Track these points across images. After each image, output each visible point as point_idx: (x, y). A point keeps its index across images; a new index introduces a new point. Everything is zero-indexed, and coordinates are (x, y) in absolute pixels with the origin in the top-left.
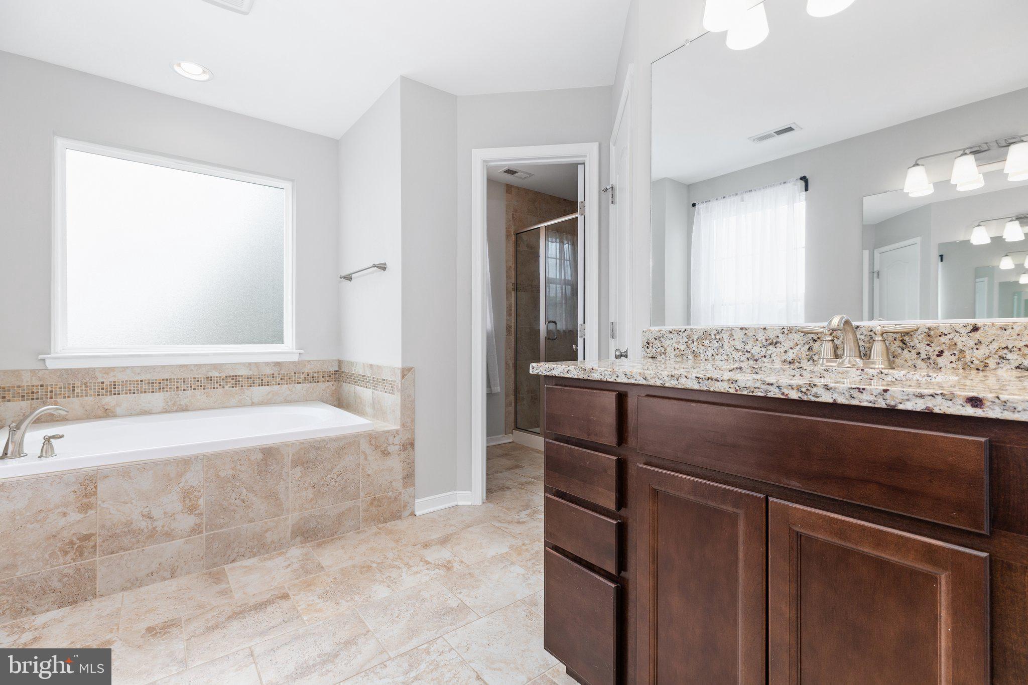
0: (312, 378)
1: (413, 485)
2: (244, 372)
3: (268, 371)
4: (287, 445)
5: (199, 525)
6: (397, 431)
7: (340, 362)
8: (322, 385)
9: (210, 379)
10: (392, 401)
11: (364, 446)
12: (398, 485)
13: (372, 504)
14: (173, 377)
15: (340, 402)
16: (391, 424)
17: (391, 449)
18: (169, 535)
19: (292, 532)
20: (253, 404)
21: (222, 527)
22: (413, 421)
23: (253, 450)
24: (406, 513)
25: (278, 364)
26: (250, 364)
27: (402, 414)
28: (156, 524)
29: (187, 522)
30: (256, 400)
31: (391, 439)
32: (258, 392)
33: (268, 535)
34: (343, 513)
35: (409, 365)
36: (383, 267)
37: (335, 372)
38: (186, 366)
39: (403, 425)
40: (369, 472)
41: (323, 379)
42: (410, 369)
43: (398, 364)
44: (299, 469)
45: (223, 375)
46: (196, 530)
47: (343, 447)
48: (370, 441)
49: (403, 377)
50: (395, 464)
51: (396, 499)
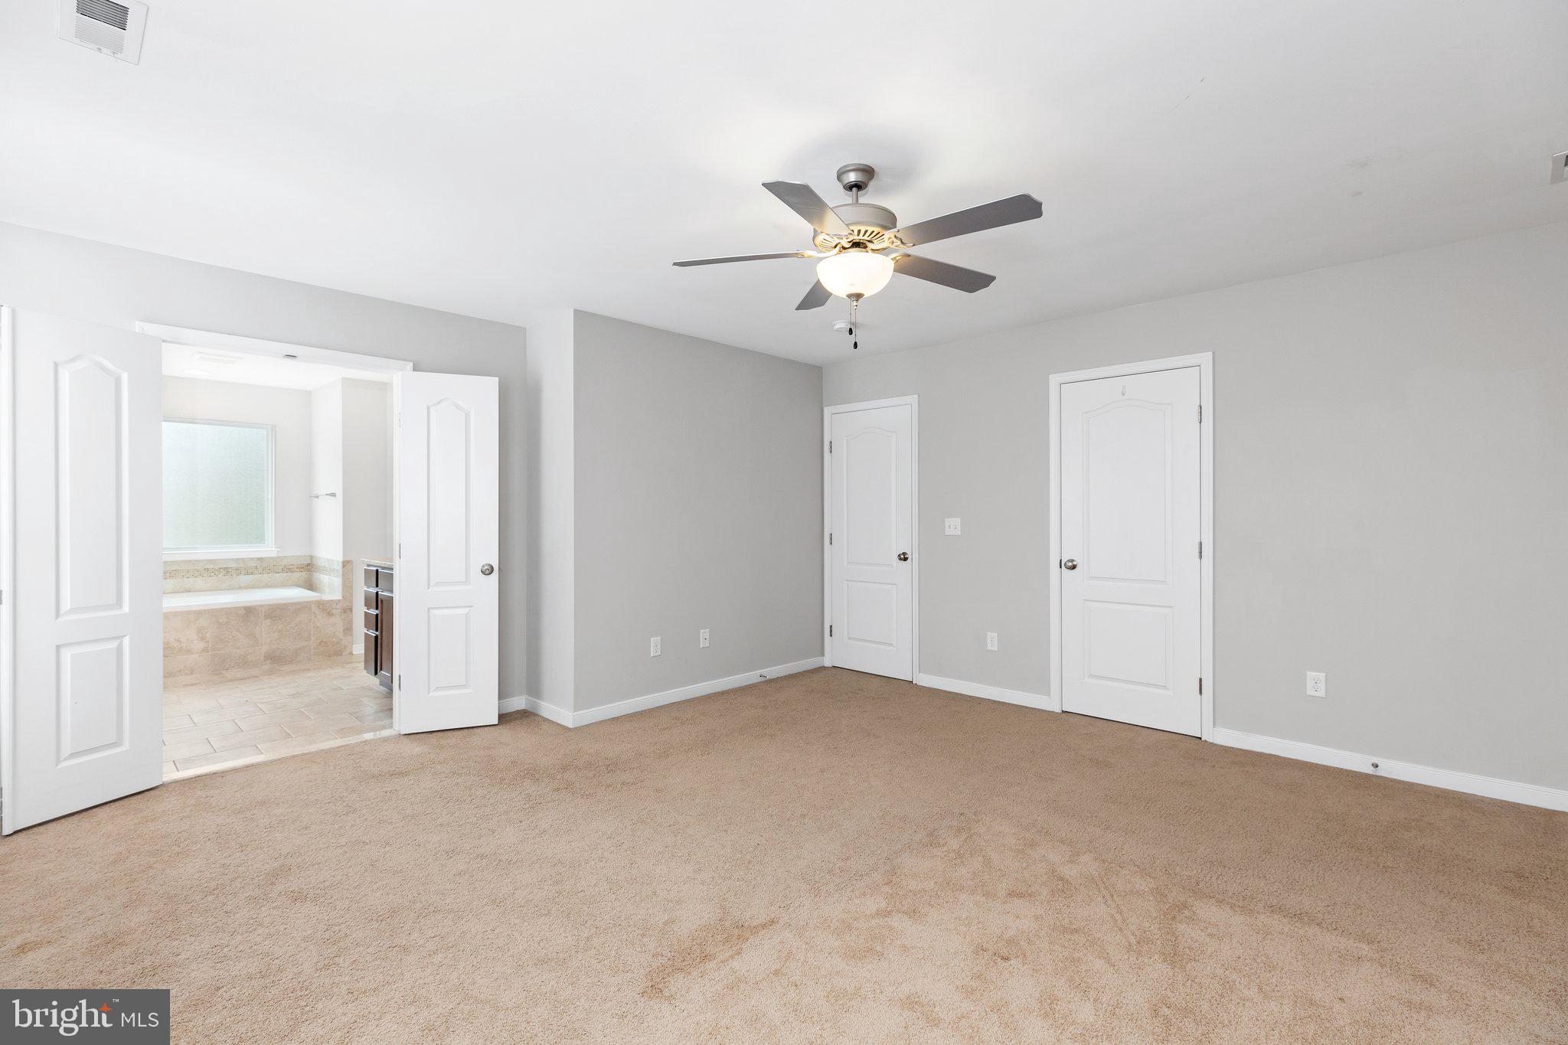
0: (288, 569)
1: (352, 635)
2: (234, 565)
3: (253, 564)
4: (261, 606)
5: (207, 648)
6: (339, 601)
7: (312, 557)
8: (297, 575)
9: (207, 570)
10: (337, 581)
11: (314, 609)
12: (341, 635)
13: (320, 644)
14: (180, 568)
15: (310, 586)
16: (337, 596)
17: (334, 611)
18: (189, 652)
19: (265, 657)
20: (240, 588)
21: (220, 650)
22: (351, 595)
23: (239, 608)
24: (345, 653)
25: (260, 559)
26: (238, 559)
27: (343, 590)
28: (182, 645)
29: (201, 645)
30: (242, 585)
31: (334, 605)
32: (245, 579)
33: (248, 657)
34: (300, 649)
35: (347, 559)
36: (333, 495)
37: (308, 565)
38: (190, 561)
39: (343, 597)
40: (318, 625)
41: (298, 570)
42: (348, 562)
43: (340, 559)
44: (268, 620)
45: (217, 567)
46: (205, 650)
47: (299, 609)
48: (319, 606)
49: (344, 566)
50: (338, 621)
51: (338, 643)
